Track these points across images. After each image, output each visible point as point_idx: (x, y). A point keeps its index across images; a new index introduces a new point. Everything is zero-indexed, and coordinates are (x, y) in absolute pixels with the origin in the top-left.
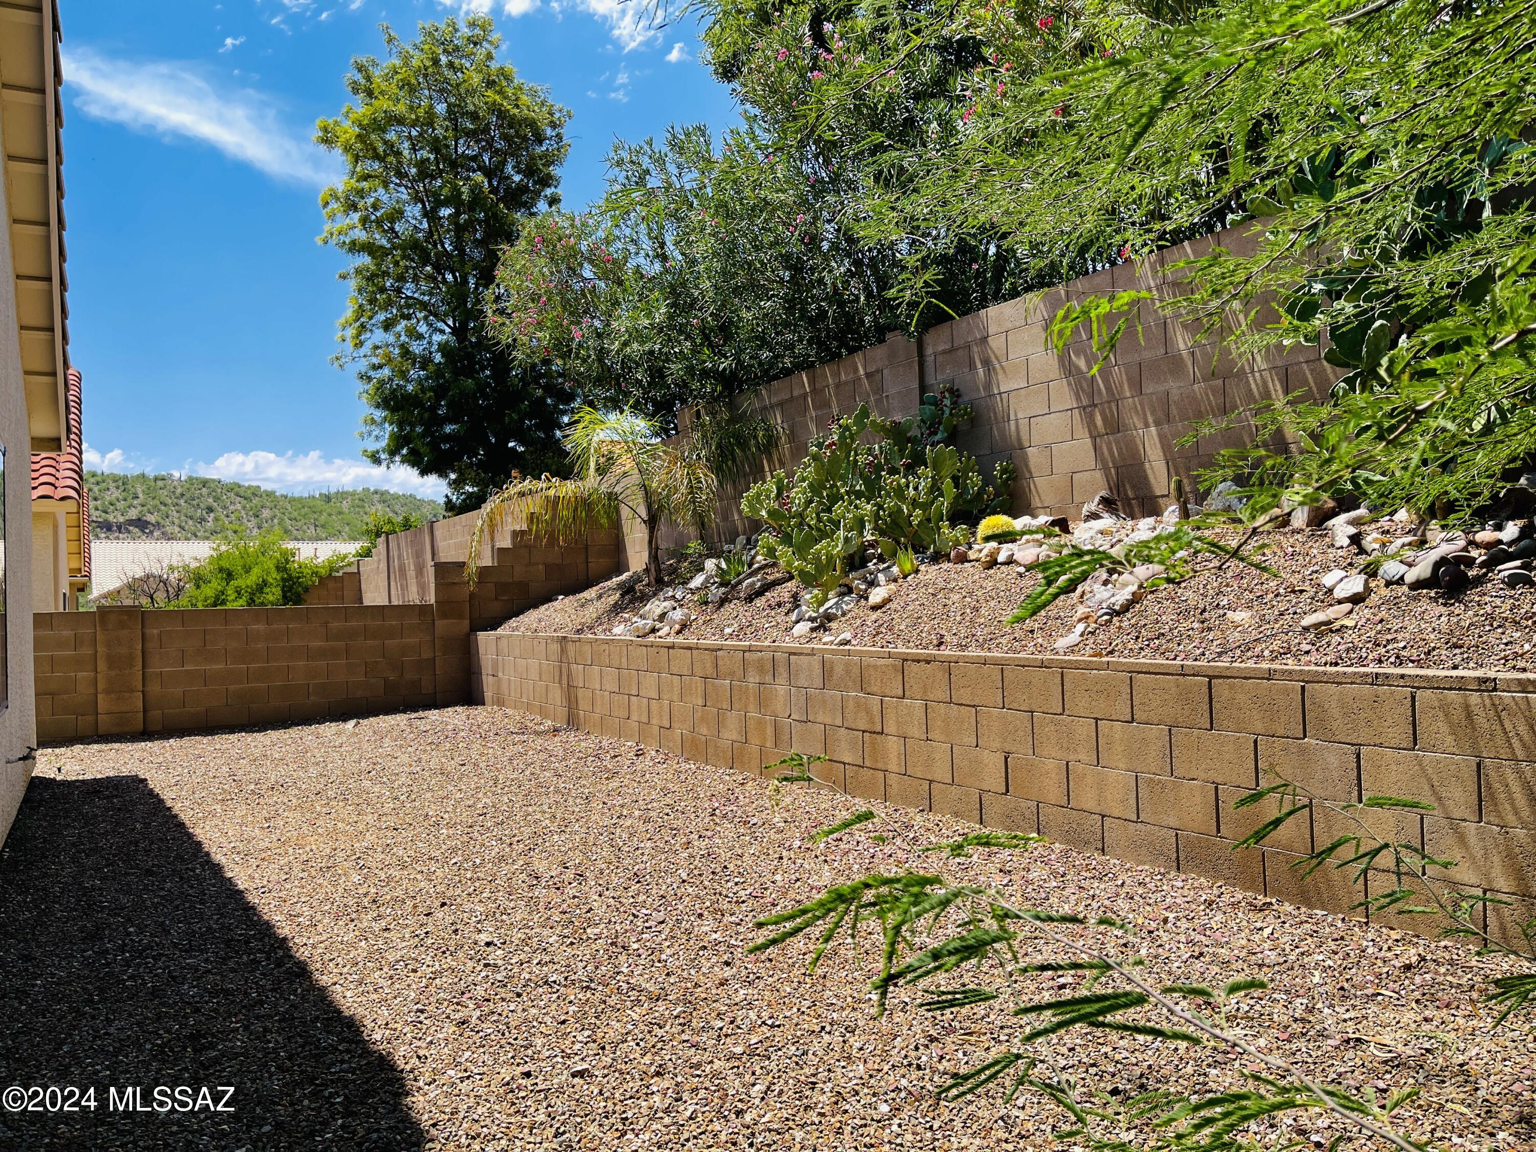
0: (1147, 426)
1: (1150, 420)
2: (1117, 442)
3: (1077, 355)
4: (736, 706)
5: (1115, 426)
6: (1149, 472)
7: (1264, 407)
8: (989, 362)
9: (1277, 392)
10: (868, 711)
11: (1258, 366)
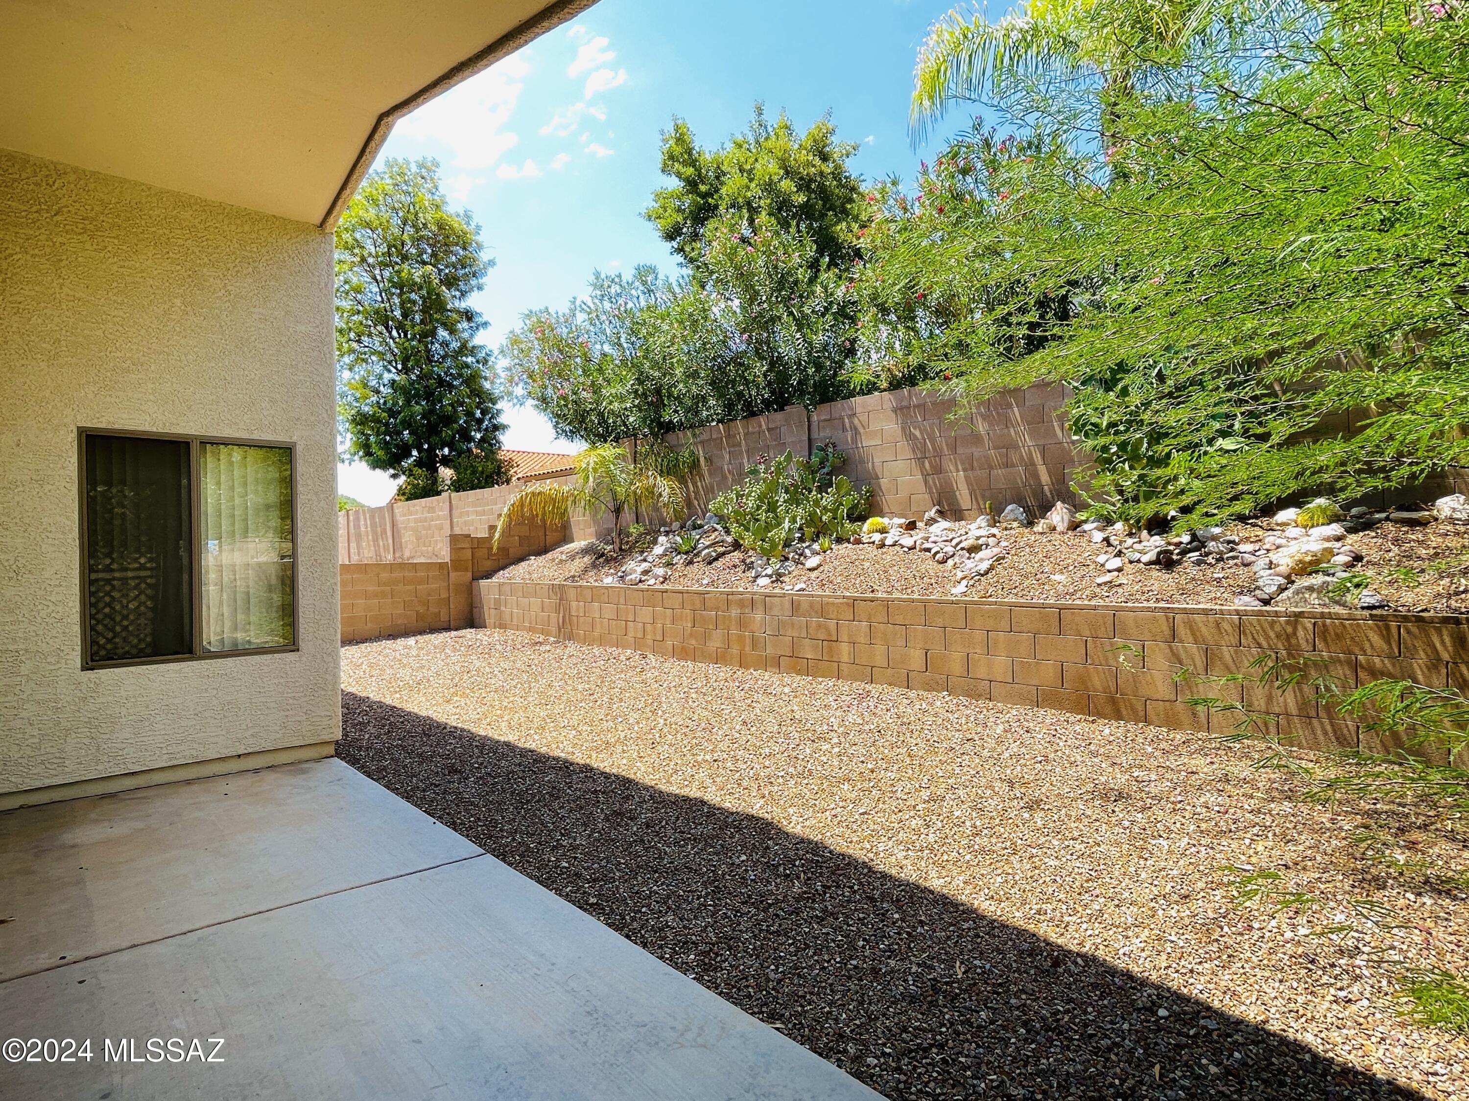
0: (958, 471)
1: (960, 468)
2: (939, 479)
3: (915, 428)
4: (720, 626)
5: (938, 470)
6: (959, 496)
7: (1030, 465)
8: (856, 429)
9: (1037, 458)
10: (827, 629)
11: (1027, 443)
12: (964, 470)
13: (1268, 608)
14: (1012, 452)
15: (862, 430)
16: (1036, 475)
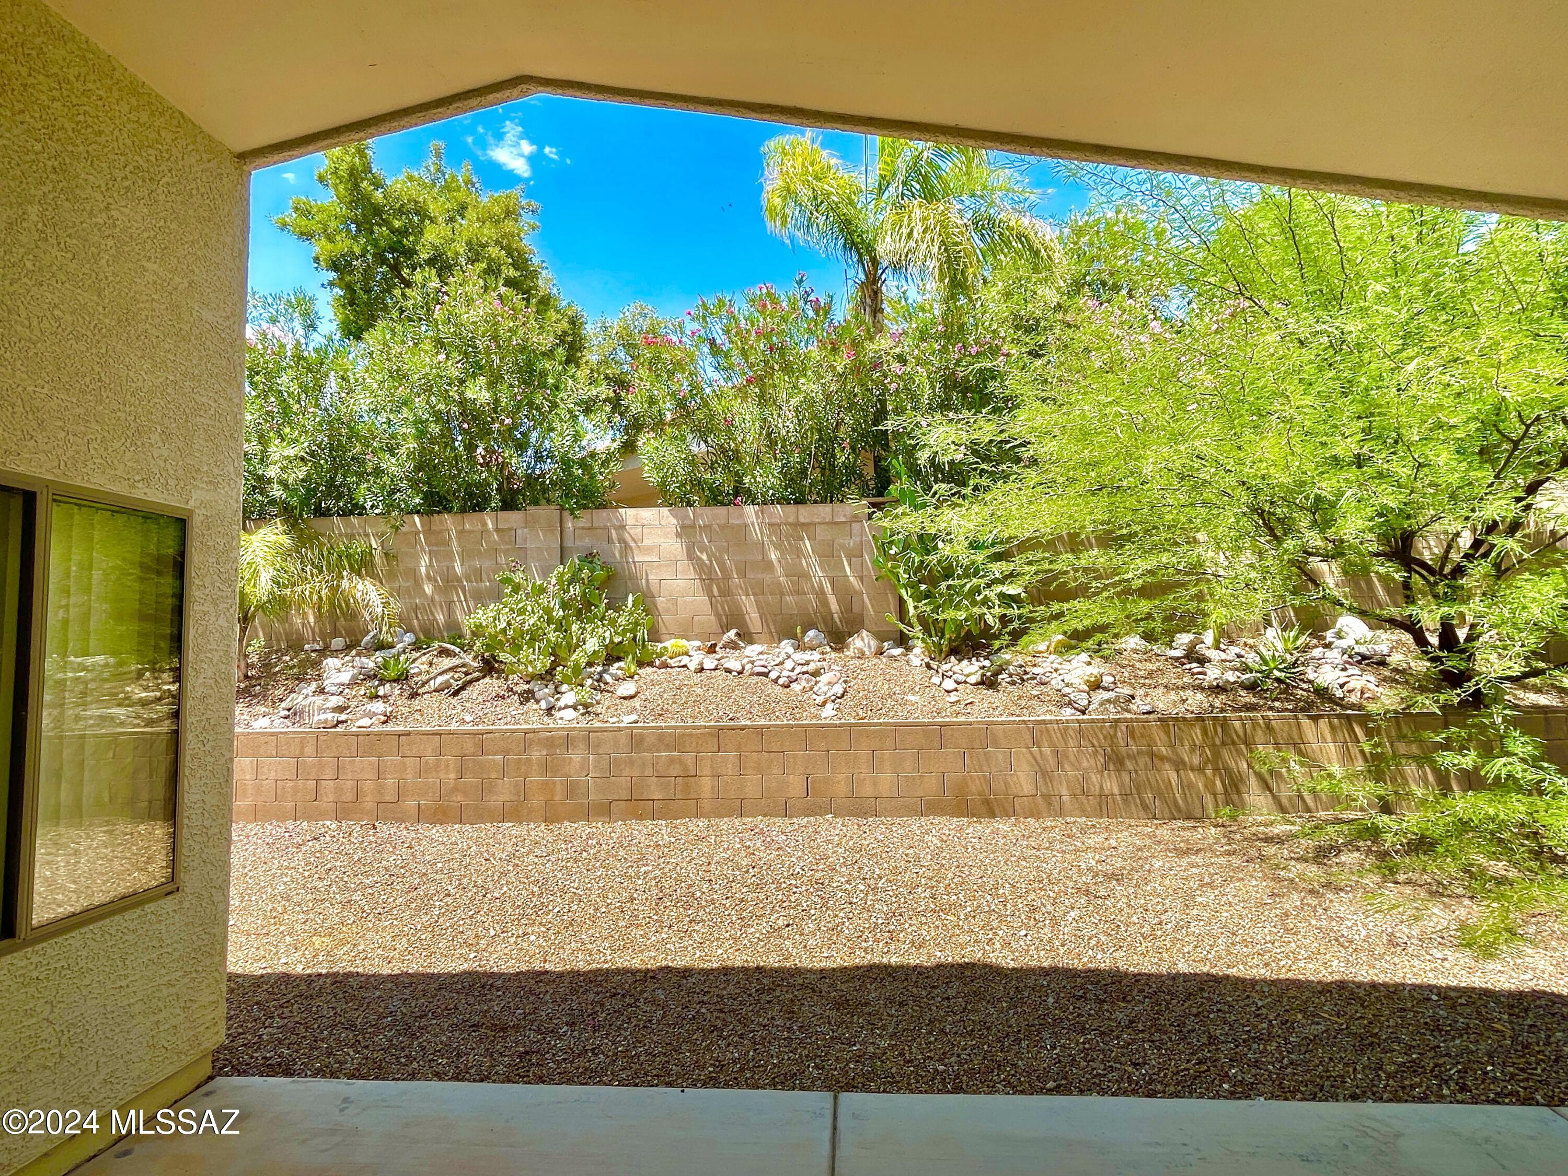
0: (747, 595)
1: (750, 592)
2: (727, 602)
4: (510, 774)
6: (748, 619)
7: (821, 593)
8: (625, 542)
9: (828, 588)
10: (681, 762)
11: (818, 574)
12: (754, 594)
13: (1085, 717)
14: (802, 580)
15: (632, 544)
16: (825, 603)
